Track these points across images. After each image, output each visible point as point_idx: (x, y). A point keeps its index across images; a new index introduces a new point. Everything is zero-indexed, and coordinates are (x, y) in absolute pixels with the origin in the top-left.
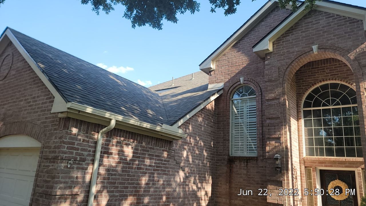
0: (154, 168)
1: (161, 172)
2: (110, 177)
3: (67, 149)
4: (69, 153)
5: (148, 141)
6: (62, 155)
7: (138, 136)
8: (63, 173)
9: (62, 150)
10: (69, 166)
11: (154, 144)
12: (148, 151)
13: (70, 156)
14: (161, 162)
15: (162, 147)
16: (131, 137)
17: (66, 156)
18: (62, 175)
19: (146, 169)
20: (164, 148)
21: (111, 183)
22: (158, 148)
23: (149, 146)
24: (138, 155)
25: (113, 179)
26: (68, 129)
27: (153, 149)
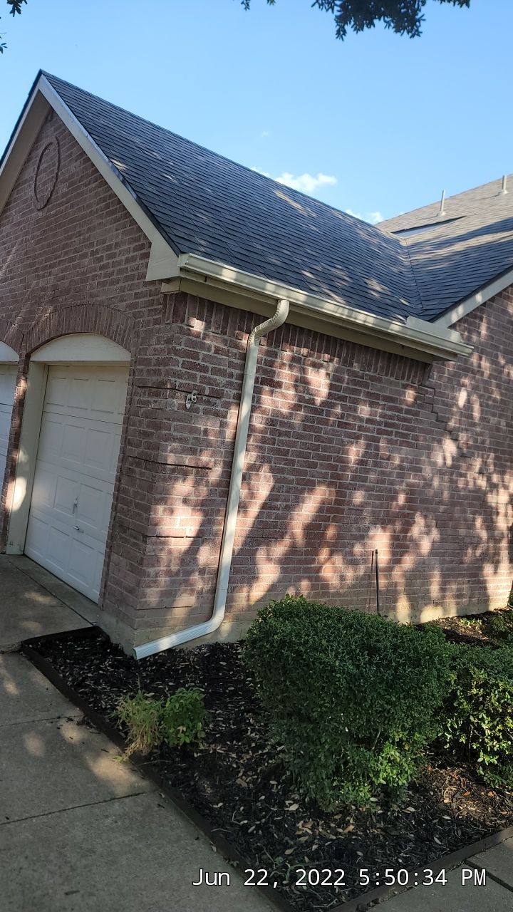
0: (379, 427)
1: (395, 439)
2: (277, 438)
3: (183, 367)
4: (186, 376)
5: (366, 360)
6: (173, 379)
7: (341, 345)
8: (179, 420)
9: (173, 367)
10: (188, 406)
11: (382, 368)
12: (366, 385)
13: (189, 384)
14: (397, 414)
15: (403, 378)
16: (326, 347)
17: (181, 384)
18: (175, 423)
19: (360, 428)
20: (408, 380)
21: (278, 452)
22: (392, 379)
23: (370, 373)
24: (341, 393)
25: (283, 443)
26: (184, 321)
27: (380, 380)
